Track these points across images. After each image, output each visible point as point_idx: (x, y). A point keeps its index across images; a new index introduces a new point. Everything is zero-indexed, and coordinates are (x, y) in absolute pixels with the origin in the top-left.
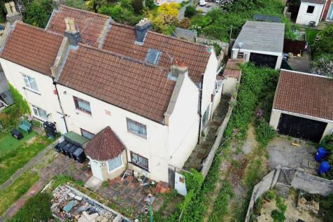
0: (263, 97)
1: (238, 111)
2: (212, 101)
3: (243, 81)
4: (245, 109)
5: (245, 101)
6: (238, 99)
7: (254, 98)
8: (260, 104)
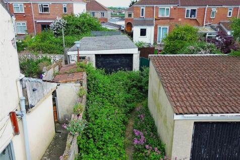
0: (132, 110)
1: (92, 145)
2: (16, 131)
3: (92, 88)
4: (106, 136)
5: (103, 120)
6: (87, 117)
7: (118, 114)
8: (131, 123)
